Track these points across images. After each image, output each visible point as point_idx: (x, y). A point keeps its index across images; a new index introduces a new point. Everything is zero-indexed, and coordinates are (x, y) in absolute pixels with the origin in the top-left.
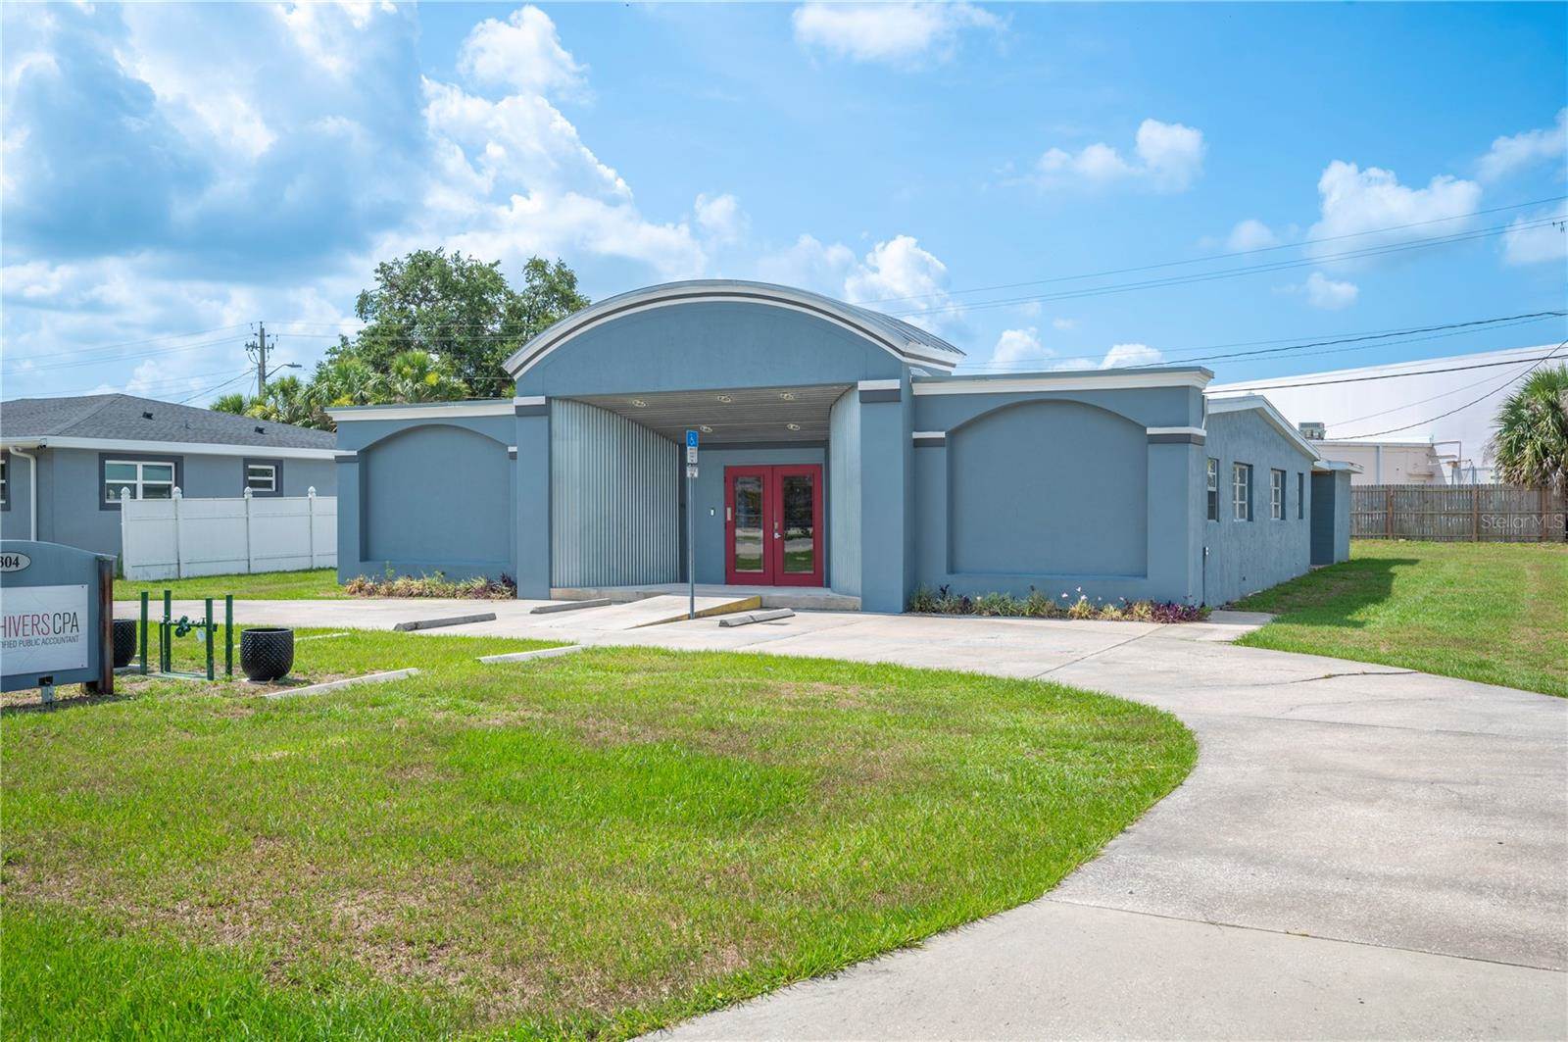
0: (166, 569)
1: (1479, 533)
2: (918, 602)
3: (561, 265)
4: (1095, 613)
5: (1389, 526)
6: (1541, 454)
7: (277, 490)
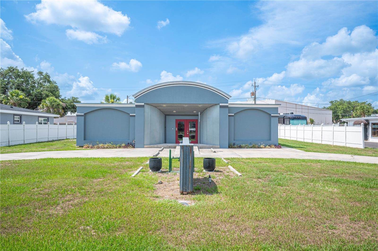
0: (6, 143)
2: (231, 146)
3: (47, 74)
4: (265, 147)
7: (20, 122)
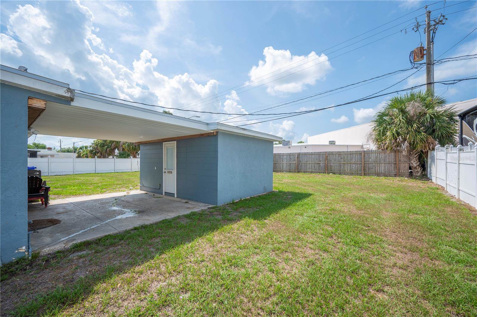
1: (365, 171)
5: (326, 168)
6: (396, 135)
